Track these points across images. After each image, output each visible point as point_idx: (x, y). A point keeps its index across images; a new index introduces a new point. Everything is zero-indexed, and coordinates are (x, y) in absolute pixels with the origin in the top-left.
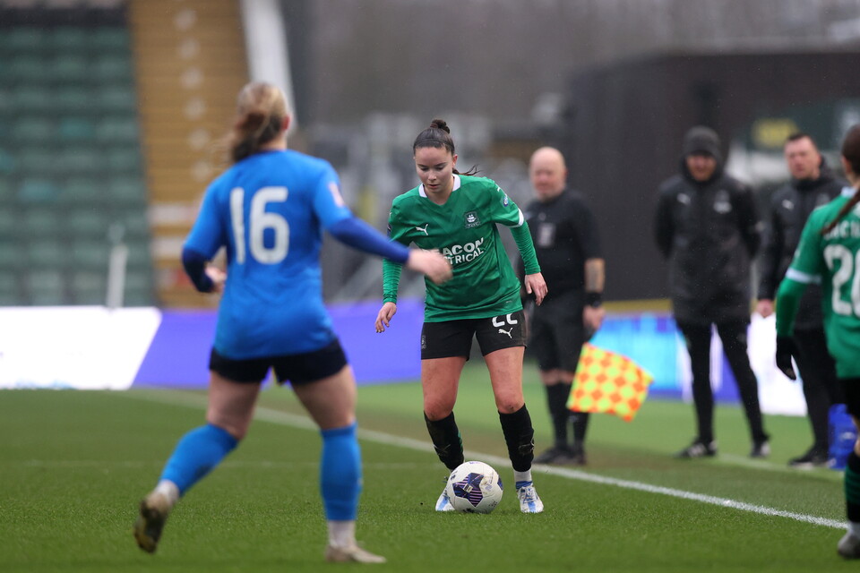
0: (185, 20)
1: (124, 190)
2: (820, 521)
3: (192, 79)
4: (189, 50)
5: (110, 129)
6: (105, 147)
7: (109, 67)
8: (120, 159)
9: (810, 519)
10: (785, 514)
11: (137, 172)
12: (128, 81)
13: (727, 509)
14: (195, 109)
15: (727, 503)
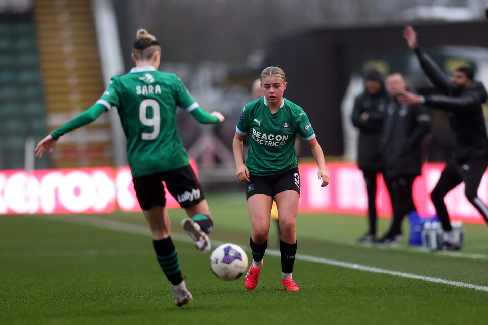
0: (63, 18)
1: (33, 108)
2: (404, 275)
3: (68, 49)
4: (66, 33)
5: (25, 76)
6: (23, 85)
7: (23, 44)
8: (30, 92)
9: (399, 274)
10: (385, 271)
11: (40, 98)
12: (34, 50)
13: (355, 270)
14: (70, 65)
15: (355, 266)
